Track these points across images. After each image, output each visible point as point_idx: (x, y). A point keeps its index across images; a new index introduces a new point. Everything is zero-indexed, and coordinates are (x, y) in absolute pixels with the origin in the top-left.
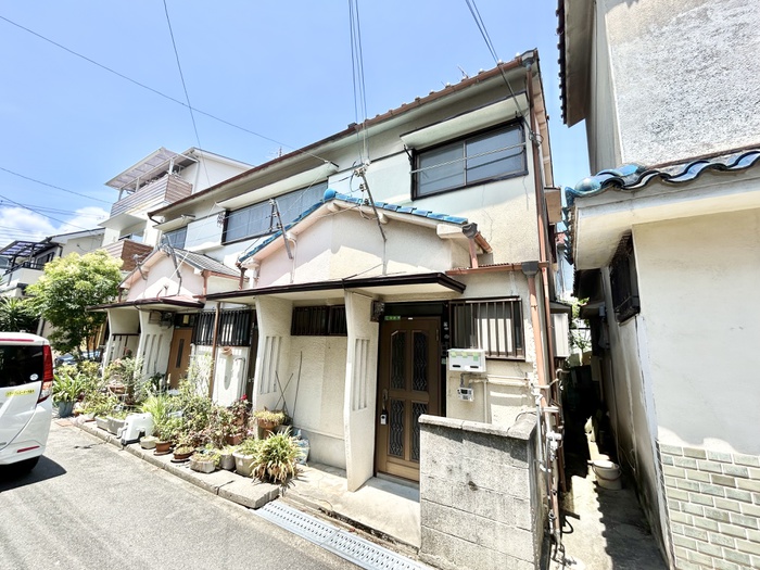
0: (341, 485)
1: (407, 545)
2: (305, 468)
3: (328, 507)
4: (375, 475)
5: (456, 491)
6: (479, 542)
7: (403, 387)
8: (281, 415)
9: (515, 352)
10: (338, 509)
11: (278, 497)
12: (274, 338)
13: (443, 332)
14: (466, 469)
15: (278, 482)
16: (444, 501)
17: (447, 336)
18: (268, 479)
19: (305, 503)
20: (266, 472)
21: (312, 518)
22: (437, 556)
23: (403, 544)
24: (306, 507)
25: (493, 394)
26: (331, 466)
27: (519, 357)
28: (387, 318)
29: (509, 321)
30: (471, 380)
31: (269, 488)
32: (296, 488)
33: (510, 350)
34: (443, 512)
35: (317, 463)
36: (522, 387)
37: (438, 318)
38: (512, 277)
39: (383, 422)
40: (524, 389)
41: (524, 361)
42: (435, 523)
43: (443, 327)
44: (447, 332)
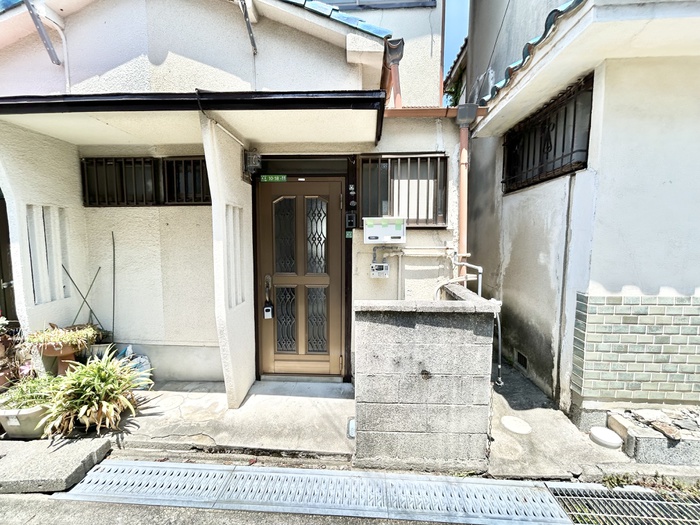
0: (215, 405)
1: (334, 455)
2: (150, 394)
3: (207, 443)
4: (258, 378)
5: (404, 384)
6: (429, 429)
7: (294, 270)
8: (90, 332)
9: (435, 219)
10: (223, 439)
11: (109, 452)
12: (45, 209)
13: (349, 198)
14: (418, 357)
15: (104, 431)
16: (389, 398)
17: (353, 203)
18: (82, 431)
19: (164, 447)
20: (77, 422)
21: (183, 466)
22: (377, 457)
23: (330, 455)
24: (167, 453)
25: (408, 267)
26: (190, 381)
27: (440, 225)
28: (264, 178)
29: (432, 182)
30: (385, 254)
31: (88, 446)
32: (142, 429)
33: (431, 217)
34: (386, 410)
35: (167, 381)
36: (441, 257)
37: (343, 179)
38: (439, 126)
39: (268, 315)
40: (441, 259)
41: (444, 228)
42: (375, 425)
43: (348, 191)
44: (355, 198)
